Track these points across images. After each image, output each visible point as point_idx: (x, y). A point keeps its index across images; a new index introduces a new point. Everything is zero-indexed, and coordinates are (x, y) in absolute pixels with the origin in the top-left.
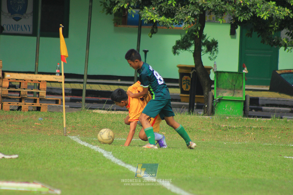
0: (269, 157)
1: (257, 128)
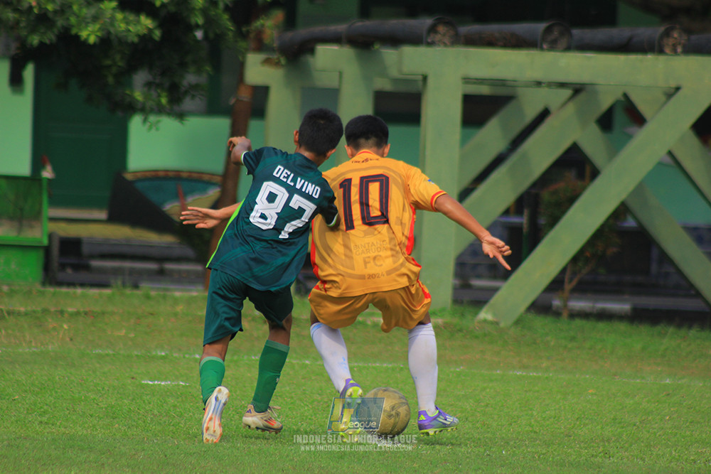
0: (107, 382)
1: (78, 313)
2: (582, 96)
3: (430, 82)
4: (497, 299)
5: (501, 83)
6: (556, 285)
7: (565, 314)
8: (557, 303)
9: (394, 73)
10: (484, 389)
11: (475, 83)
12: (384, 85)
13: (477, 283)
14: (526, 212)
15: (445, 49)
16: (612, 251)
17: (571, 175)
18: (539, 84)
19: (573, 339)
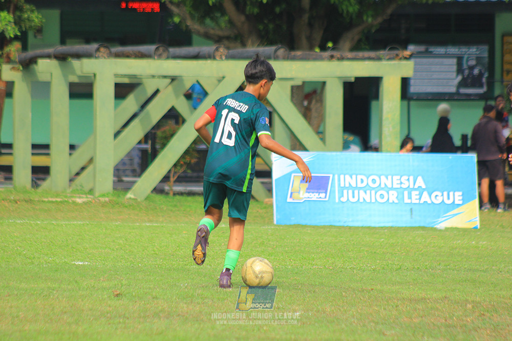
2: (175, 83)
3: (98, 77)
4: (136, 187)
5: (134, 76)
6: (166, 179)
7: (171, 194)
8: (167, 188)
9: (79, 73)
10: (130, 233)
11: (121, 77)
12: (74, 79)
13: (125, 179)
14: (150, 142)
15: (105, 60)
16: (194, 161)
17: (171, 122)
18: (153, 76)
19: (175, 206)
